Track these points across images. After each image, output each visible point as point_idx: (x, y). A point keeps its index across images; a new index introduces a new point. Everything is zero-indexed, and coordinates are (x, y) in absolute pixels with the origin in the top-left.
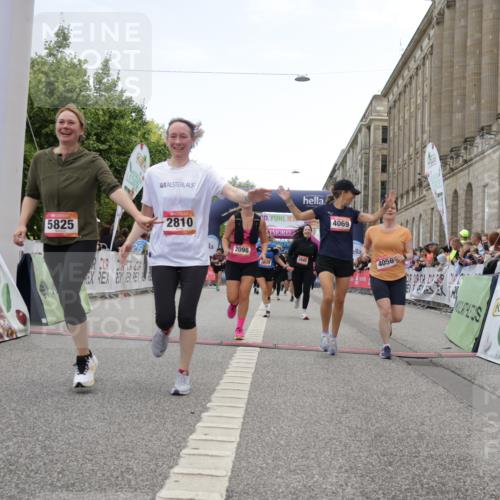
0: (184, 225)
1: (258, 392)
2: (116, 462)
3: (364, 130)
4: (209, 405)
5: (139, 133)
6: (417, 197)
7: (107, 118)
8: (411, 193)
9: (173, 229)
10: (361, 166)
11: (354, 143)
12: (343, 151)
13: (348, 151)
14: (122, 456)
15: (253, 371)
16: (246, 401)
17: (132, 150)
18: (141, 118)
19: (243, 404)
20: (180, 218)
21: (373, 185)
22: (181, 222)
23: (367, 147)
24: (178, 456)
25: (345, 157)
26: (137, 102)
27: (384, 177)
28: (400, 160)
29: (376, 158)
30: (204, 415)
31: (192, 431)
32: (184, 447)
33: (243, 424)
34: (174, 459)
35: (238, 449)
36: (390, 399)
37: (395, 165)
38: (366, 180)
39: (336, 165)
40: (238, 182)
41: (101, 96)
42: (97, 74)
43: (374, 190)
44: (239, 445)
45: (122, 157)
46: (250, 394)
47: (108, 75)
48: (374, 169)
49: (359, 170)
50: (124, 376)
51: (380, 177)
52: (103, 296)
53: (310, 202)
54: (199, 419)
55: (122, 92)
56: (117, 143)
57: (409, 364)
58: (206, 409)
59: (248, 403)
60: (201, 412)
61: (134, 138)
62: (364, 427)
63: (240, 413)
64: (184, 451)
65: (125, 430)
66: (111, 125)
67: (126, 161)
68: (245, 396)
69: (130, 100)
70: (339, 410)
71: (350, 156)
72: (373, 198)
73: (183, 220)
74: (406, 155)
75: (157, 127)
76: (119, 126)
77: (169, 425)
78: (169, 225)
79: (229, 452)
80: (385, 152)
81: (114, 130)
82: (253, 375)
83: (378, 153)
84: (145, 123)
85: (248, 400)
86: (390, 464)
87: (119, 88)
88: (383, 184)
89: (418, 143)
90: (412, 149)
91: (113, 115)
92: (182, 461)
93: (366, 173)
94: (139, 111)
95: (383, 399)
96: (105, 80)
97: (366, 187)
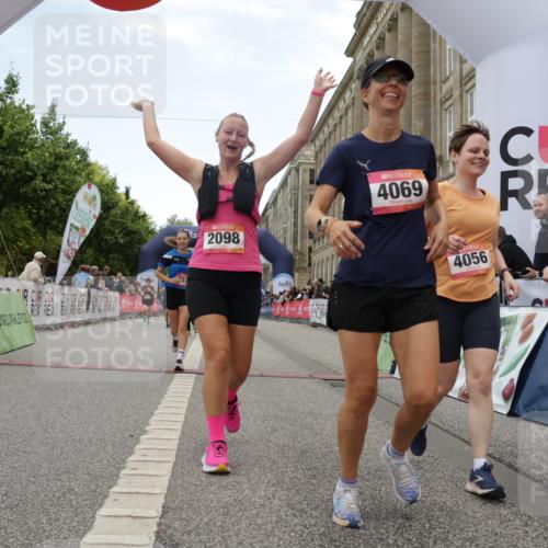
1: (194, 415)
2: (59, 484)
3: (293, 172)
4: (147, 428)
5: (84, 174)
7: (53, 160)
10: (291, 205)
11: (284, 184)
12: (274, 192)
13: (279, 192)
14: (64, 478)
15: (189, 396)
16: (181, 424)
17: (77, 190)
18: (85, 159)
19: (179, 426)
21: (302, 223)
23: (296, 188)
24: (117, 476)
25: (276, 197)
26: (82, 144)
29: (304, 197)
30: (143, 437)
31: (131, 453)
32: (123, 468)
33: (179, 444)
34: (113, 479)
35: (174, 468)
36: (316, 418)
38: (296, 218)
40: (177, 220)
41: (47, 139)
42: (43, 118)
44: (175, 464)
45: (67, 197)
46: (186, 417)
47: (54, 120)
48: (303, 208)
50: (68, 402)
52: (48, 328)
54: (137, 441)
55: (68, 135)
56: (63, 182)
57: (333, 386)
58: (145, 432)
59: (184, 426)
60: (140, 435)
61: (78, 178)
62: (291, 444)
63: (176, 435)
64: (124, 472)
65: (67, 453)
66: (57, 166)
67: (71, 200)
68: (182, 418)
69: (75, 143)
70: (269, 430)
71: (280, 196)
72: (302, 235)
75: (101, 168)
76: (64, 167)
77: (110, 448)
79: (165, 472)
81: (60, 171)
82: (190, 399)
83: (306, 193)
84: (89, 165)
85: (184, 422)
86: (314, 477)
87: (64, 132)
91: (59, 157)
92: (120, 481)
93: (296, 212)
94: (84, 153)
95: (309, 420)
96: (51, 124)
97: (295, 224)
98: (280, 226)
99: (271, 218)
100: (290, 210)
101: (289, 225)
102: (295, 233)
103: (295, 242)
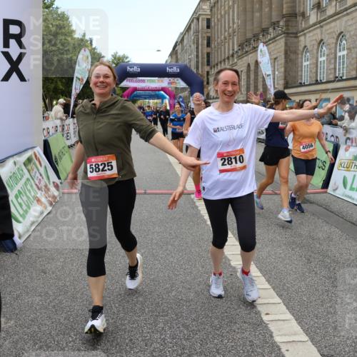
0: (236, 163)
3: (195, 21)
6: (231, 63)
8: (227, 60)
9: (228, 167)
10: (194, 43)
11: (188, 29)
12: (181, 34)
13: (185, 34)
20: (232, 157)
21: (202, 55)
22: (233, 160)
23: (197, 32)
25: (183, 37)
27: (209, 50)
28: (219, 40)
29: (203, 38)
37: (216, 43)
38: (197, 52)
39: (177, 42)
43: (202, 58)
48: (202, 45)
49: (192, 46)
51: (206, 50)
53: (171, 70)
71: (185, 37)
72: (202, 63)
73: (235, 158)
74: (222, 37)
78: (223, 164)
80: (209, 35)
83: (204, 35)
88: (208, 54)
89: (231, 30)
90: (226, 34)
93: (197, 48)
97: (197, 56)
98: (186, 57)
99: (179, 51)
100: (194, 47)
101: (193, 56)
102: (197, 62)
103: (197, 68)
